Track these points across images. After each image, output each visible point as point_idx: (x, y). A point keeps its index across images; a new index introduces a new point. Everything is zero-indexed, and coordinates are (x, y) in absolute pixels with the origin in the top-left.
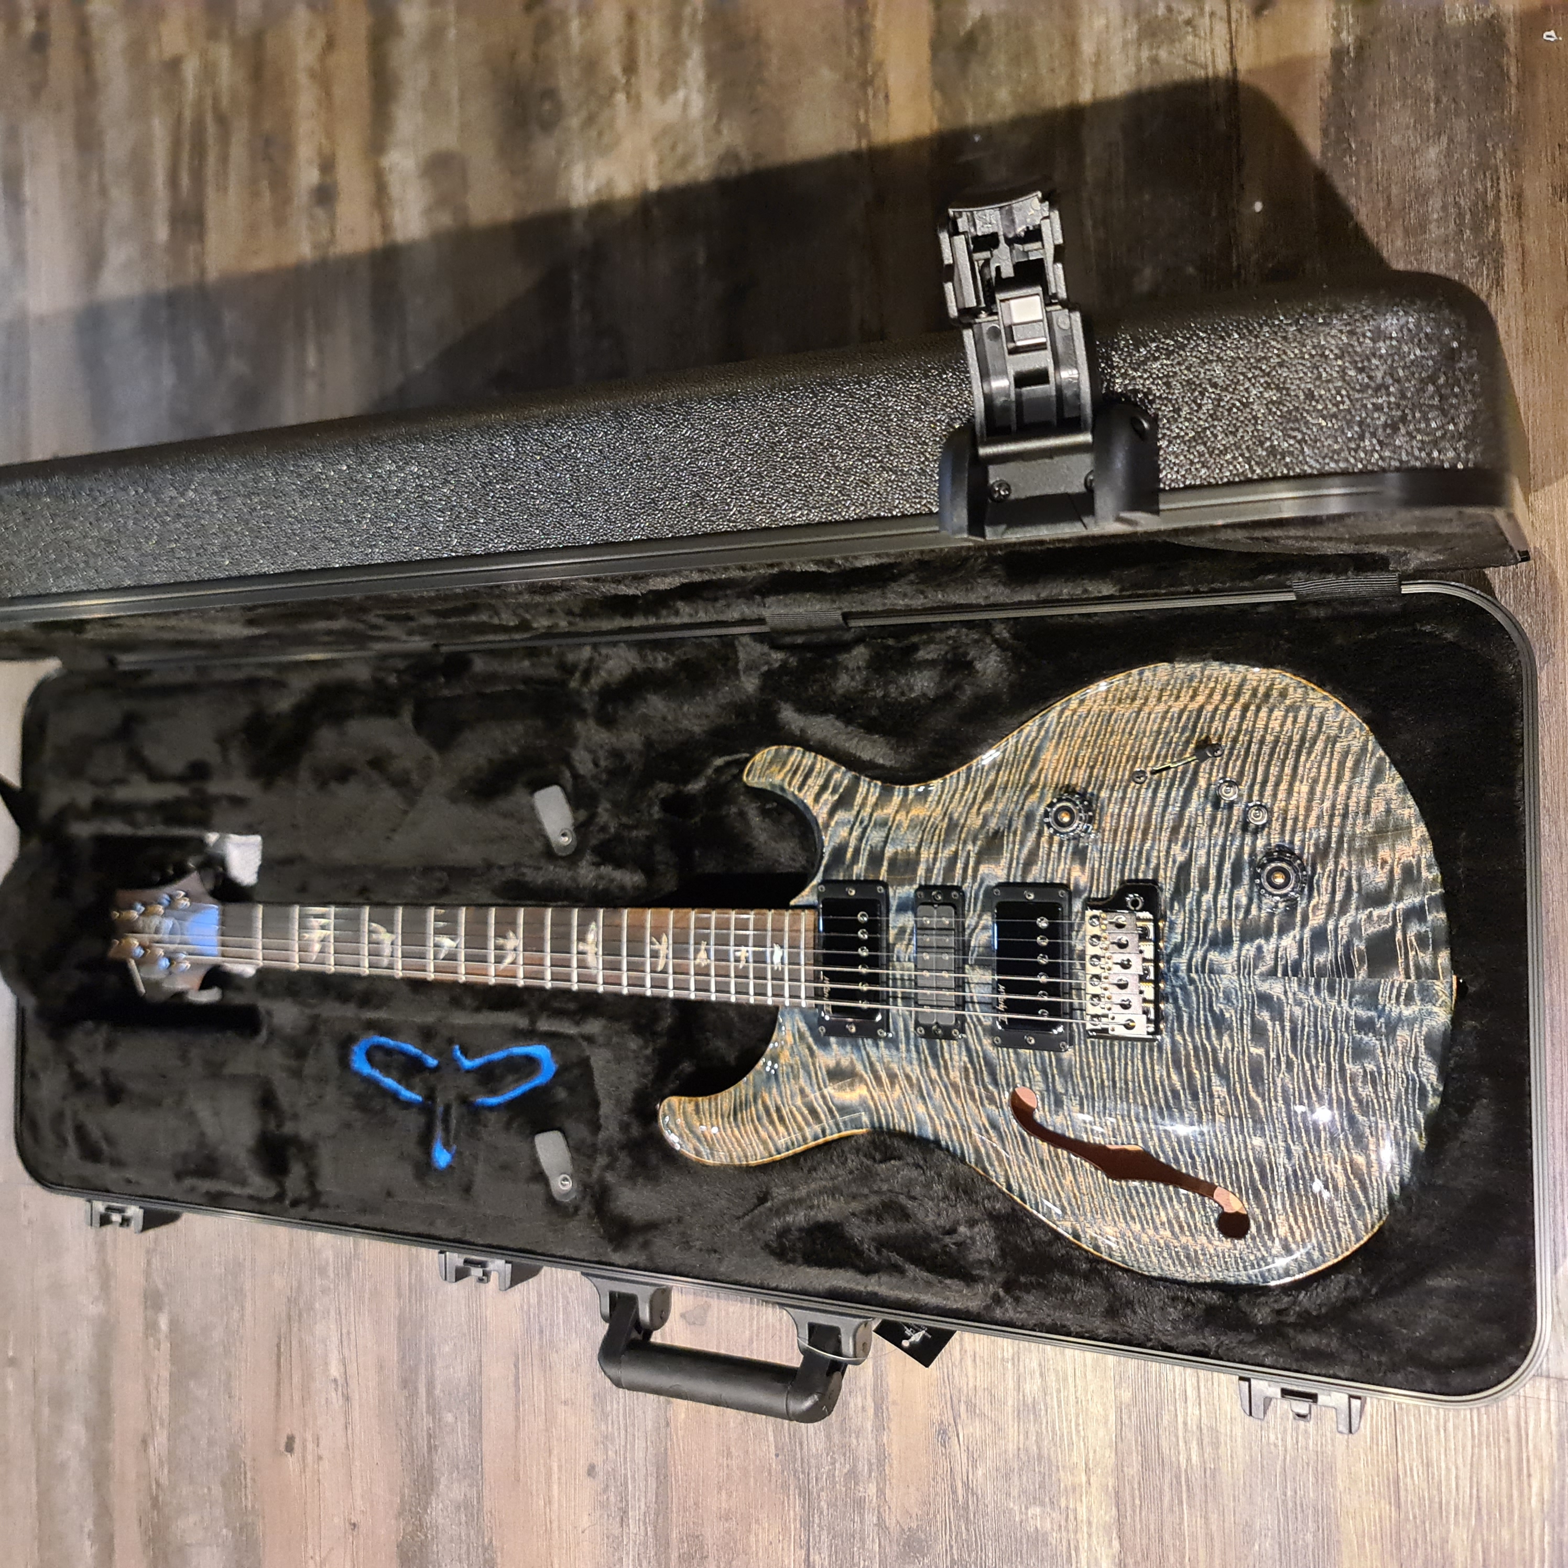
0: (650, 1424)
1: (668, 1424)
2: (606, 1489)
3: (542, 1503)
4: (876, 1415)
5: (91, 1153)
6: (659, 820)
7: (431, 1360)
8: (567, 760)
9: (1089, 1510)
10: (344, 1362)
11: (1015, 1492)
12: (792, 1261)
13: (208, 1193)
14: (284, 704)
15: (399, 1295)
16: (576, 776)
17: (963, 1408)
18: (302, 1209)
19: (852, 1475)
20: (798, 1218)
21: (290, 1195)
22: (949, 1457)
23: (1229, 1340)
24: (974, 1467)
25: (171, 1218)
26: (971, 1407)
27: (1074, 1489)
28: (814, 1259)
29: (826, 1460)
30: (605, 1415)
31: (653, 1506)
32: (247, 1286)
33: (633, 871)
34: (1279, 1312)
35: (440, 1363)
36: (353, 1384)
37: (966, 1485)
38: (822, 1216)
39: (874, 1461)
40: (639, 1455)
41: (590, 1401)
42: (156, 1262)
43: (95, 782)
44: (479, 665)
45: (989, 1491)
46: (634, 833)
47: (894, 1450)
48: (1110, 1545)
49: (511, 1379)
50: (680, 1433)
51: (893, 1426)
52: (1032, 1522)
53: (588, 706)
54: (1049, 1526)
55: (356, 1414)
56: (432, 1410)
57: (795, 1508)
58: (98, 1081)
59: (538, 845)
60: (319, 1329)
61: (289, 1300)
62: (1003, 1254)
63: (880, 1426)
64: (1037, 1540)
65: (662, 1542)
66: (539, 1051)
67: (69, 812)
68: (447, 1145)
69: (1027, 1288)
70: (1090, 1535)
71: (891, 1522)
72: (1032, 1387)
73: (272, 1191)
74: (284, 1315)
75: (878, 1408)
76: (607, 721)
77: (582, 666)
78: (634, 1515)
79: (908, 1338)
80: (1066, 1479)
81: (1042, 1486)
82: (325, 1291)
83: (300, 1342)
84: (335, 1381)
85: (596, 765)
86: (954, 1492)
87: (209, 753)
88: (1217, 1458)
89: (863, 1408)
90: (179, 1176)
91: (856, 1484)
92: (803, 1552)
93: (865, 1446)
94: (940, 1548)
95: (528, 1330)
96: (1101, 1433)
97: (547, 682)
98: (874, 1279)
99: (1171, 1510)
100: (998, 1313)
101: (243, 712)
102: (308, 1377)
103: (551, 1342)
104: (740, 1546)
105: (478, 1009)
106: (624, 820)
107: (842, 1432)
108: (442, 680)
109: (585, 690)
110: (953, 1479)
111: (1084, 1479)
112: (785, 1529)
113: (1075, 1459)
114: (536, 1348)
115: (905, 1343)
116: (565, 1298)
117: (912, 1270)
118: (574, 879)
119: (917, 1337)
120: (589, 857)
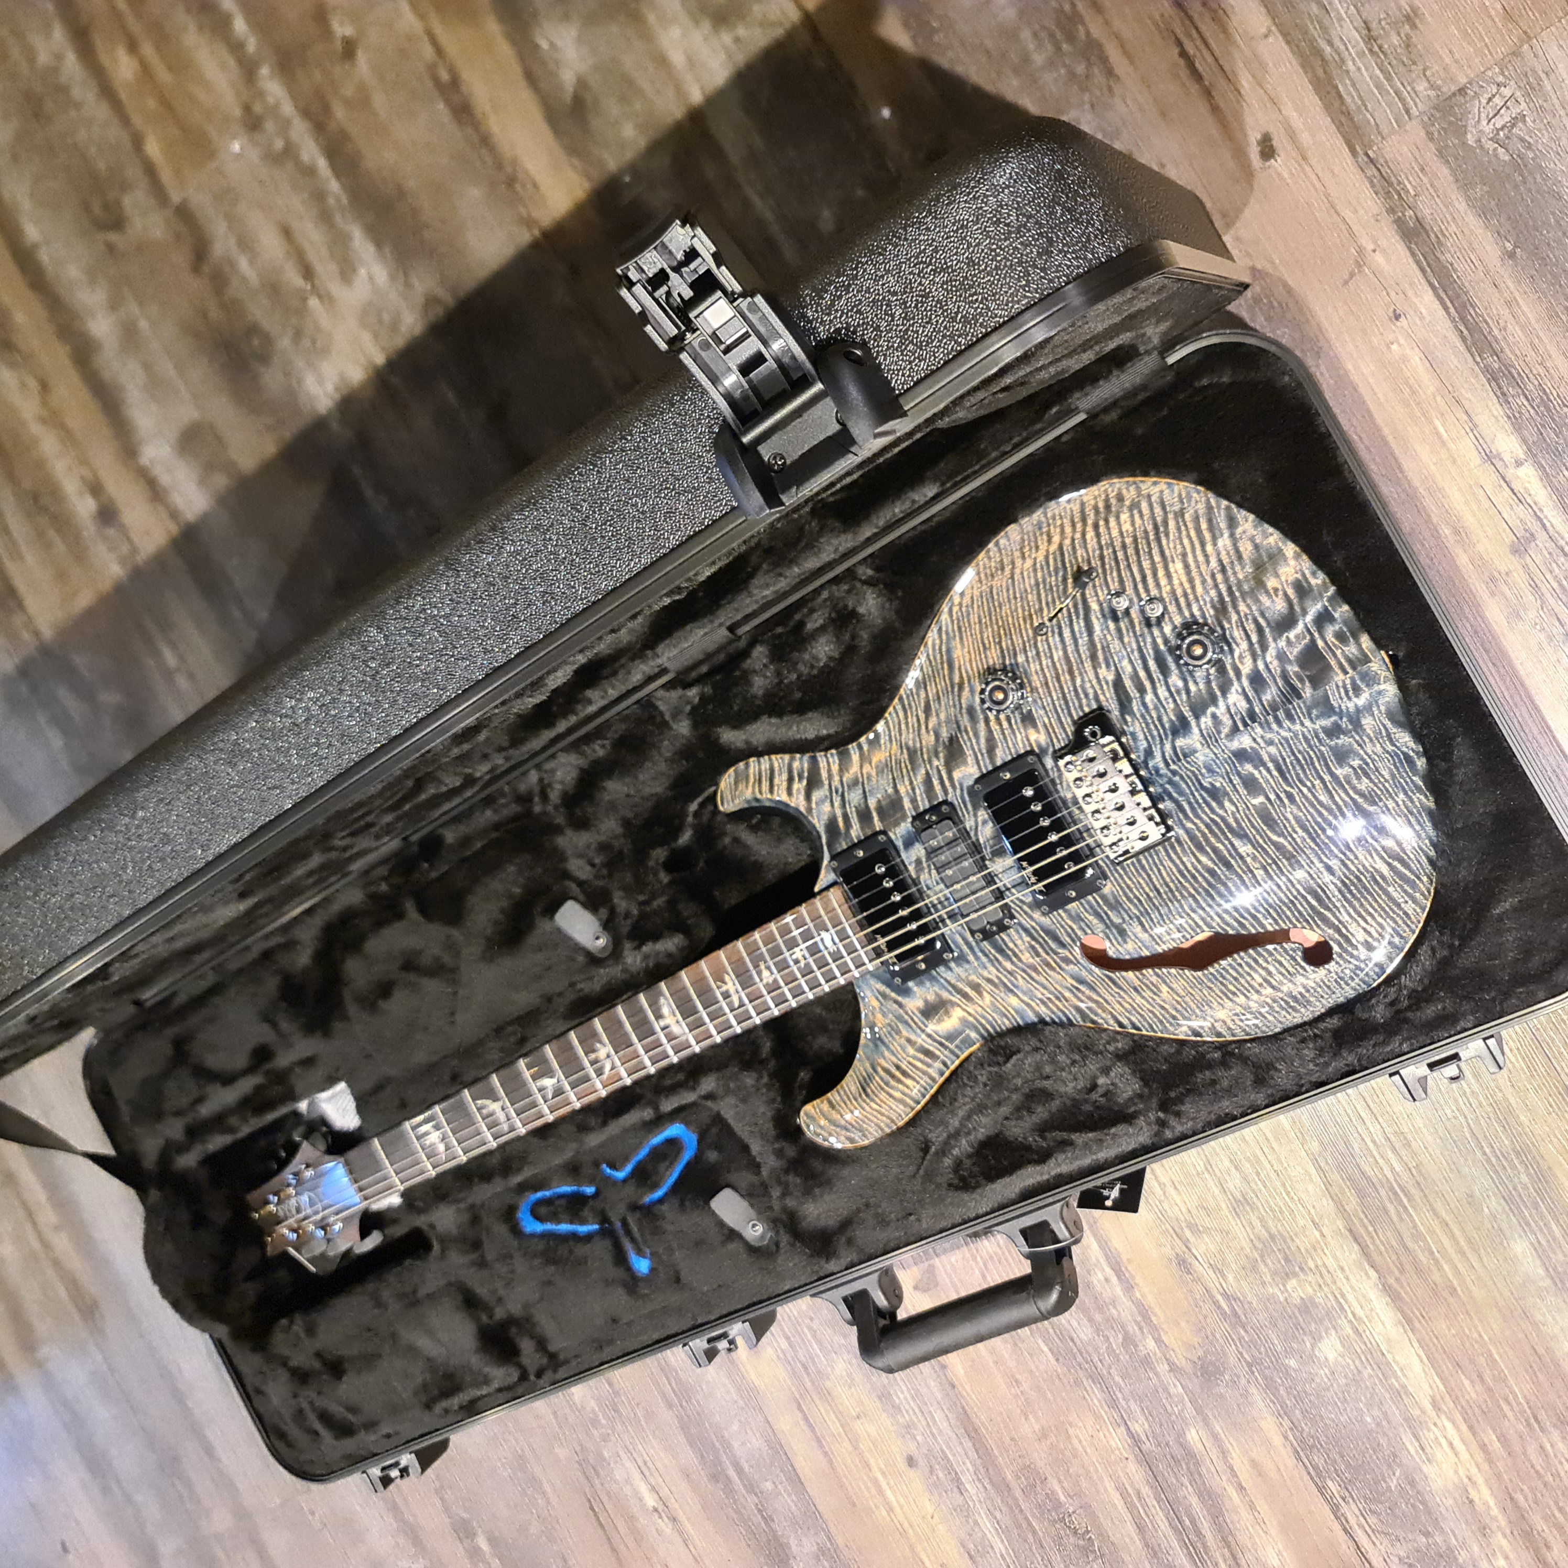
0: (939, 1396)
1: (953, 1386)
2: (932, 1470)
3: (884, 1513)
4: (1119, 1278)
5: (344, 1430)
6: (670, 883)
7: (727, 1445)
8: (567, 875)
9: (1335, 1258)
10: (653, 1489)
11: (1268, 1278)
12: (977, 1186)
13: (461, 1408)
14: (303, 959)
15: (670, 1406)
16: (580, 884)
17: (1188, 1233)
18: (548, 1376)
19: (1128, 1340)
20: (963, 1147)
21: (532, 1371)
22: (1198, 1280)
23: (1366, 1049)
24: (1223, 1276)
25: (442, 1446)
26: (1193, 1227)
27: (1315, 1249)
28: (994, 1174)
29: (1099, 1341)
30: (897, 1408)
31: (979, 1462)
32: (537, 1470)
33: (670, 937)
34: (1392, 1004)
35: (736, 1445)
36: (672, 1503)
37: (1226, 1295)
38: (982, 1133)
39: (1139, 1319)
40: (944, 1425)
41: (878, 1403)
42: (449, 1495)
43: (178, 1113)
44: (450, 836)
45: (1247, 1289)
46: (655, 904)
47: (1150, 1300)
48: (1369, 1277)
49: (802, 1422)
50: (967, 1387)
51: (1139, 1280)
52: (1295, 1295)
53: (560, 820)
54: (1310, 1290)
55: (688, 1527)
56: (751, 1488)
57: (1096, 1397)
58: (317, 1365)
59: (581, 959)
60: (619, 1475)
61: (579, 1463)
62: (1145, 1082)
63: (1129, 1288)
64: (1306, 1307)
65: (1003, 1488)
66: (675, 1130)
67: (170, 1150)
68: (640, 1253)
69: (1180, 1100)
70: (1347, 1279)
71: (1181, 1362)
72: (1234, 1183)
73: (515, 1375)
74: (582, 1478)
75: (1119, 1273)
76: (582, 824)
77: (537, 789)
78: (967, 1479)
79: (1108, 1198)
80: (1302, 1243)
81: (1287, 1260)
82: (605, 1438)
83: (608, 1494)
84: (656, 1510)
85: (593, 865)
86: (1219, 1307)
87: (262, 1033)
88: (1414, 1155)
89: (1107, 1280)
90: (428, 1406)
91: (1136, 1346)
92: (1123, 1428)
93: (1125, 1310)
94: (1232, 1360)
95: (794, 1373)
96: (1310, 1188)
97: (515, 818)
98: (1052, 1162)
99: (1401, 1220)
100: (1168, 1134)
101: (272, 984)
102: (631, 1519)
103: (819, 1372)
104: (1067, 1453)
105: (604, 1124)
106: (641, 898)
107: (1100, 1309)
108: (426, 865)
109: (550, 808)
110: (1212, 1297)
111: (1317, 1234)
112: (1097, 1417)
113: (1301, 1222)
114: (808, 1384)
115: (1109, 1203)
116: (810, 1328)
117: (1079, 1138)
118: (625, 971)
119: (1115, 1193)
120: (628, 945)
